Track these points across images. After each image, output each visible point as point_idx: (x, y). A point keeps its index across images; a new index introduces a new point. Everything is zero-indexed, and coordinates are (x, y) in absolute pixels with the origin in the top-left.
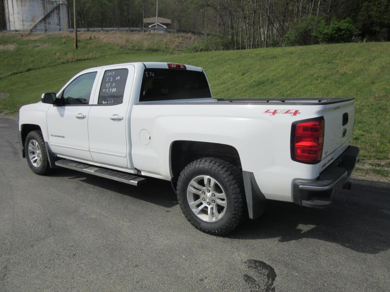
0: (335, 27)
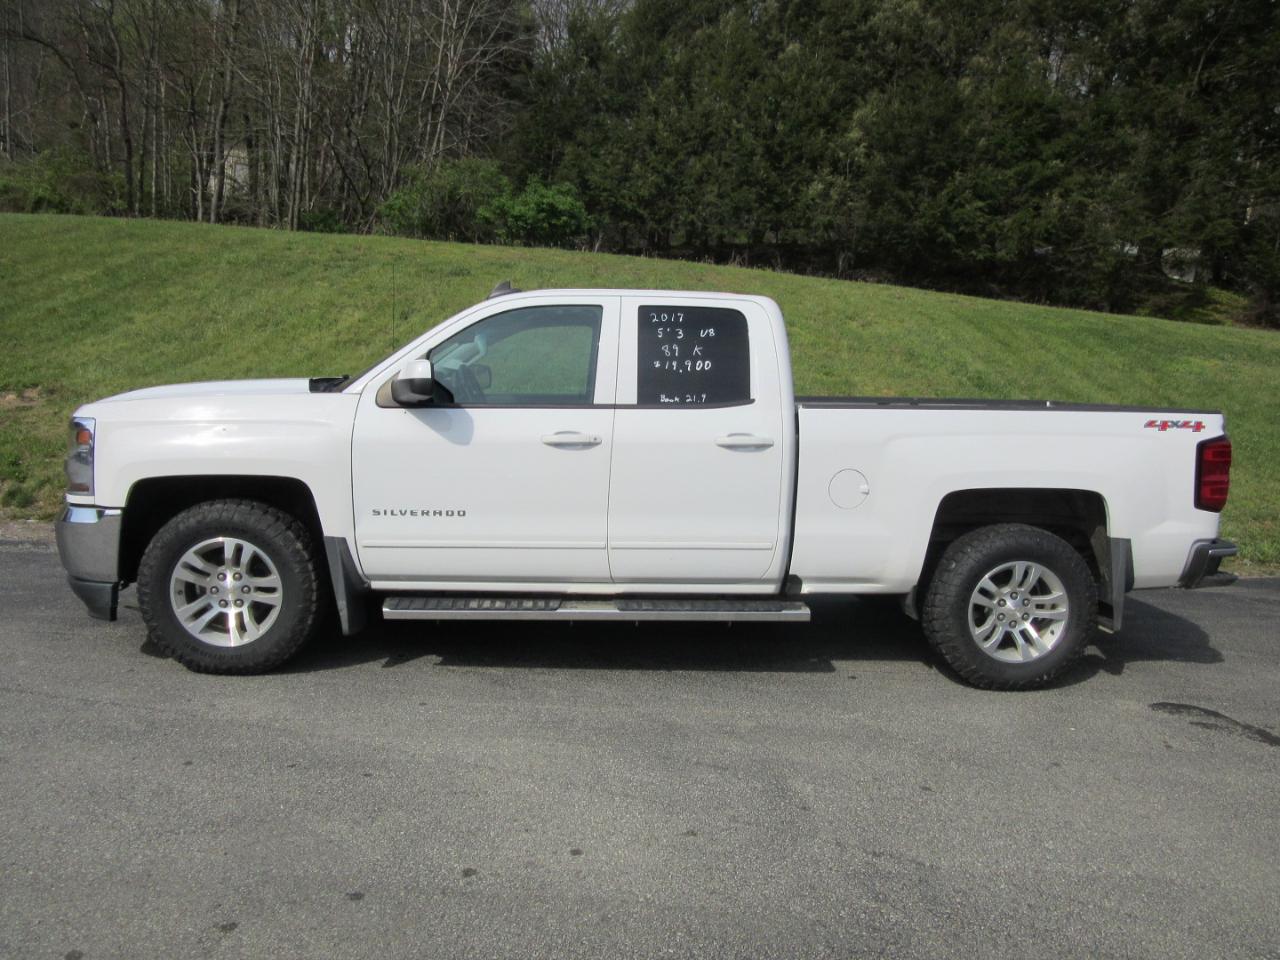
0: (543, 204)
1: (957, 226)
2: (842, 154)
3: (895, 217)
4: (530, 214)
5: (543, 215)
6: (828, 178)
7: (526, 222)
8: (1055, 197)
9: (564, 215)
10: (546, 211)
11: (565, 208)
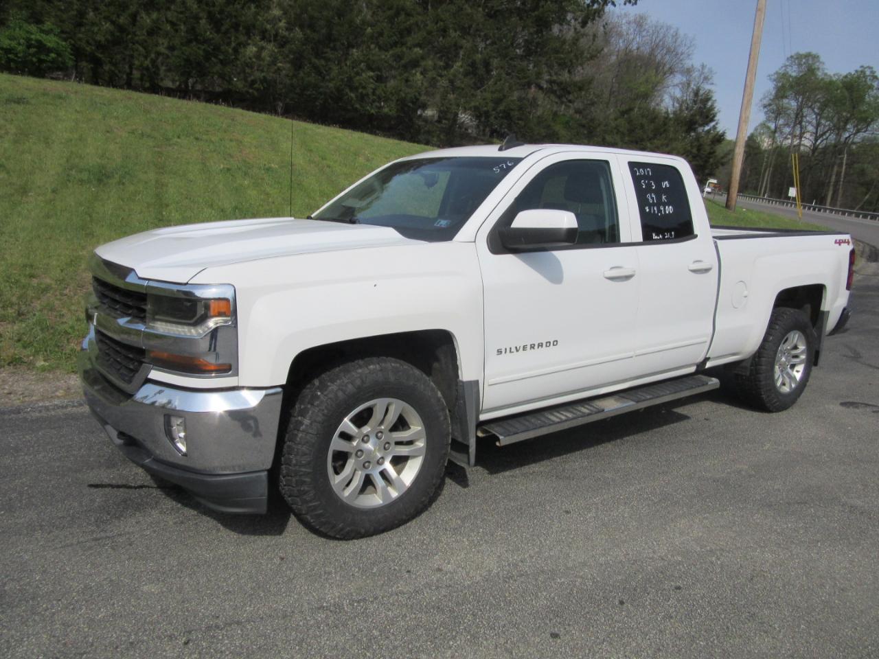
0: (31, 40)
1: (357, 88)
2: (268, 27)
3: (313, 78)
4: (20, 48)
5: (33, 50)
6: (259, 43)
7: (16, 55)
8: (418, 74)
9: (52, 52)
10: (35, 47)
11: (52, 46)
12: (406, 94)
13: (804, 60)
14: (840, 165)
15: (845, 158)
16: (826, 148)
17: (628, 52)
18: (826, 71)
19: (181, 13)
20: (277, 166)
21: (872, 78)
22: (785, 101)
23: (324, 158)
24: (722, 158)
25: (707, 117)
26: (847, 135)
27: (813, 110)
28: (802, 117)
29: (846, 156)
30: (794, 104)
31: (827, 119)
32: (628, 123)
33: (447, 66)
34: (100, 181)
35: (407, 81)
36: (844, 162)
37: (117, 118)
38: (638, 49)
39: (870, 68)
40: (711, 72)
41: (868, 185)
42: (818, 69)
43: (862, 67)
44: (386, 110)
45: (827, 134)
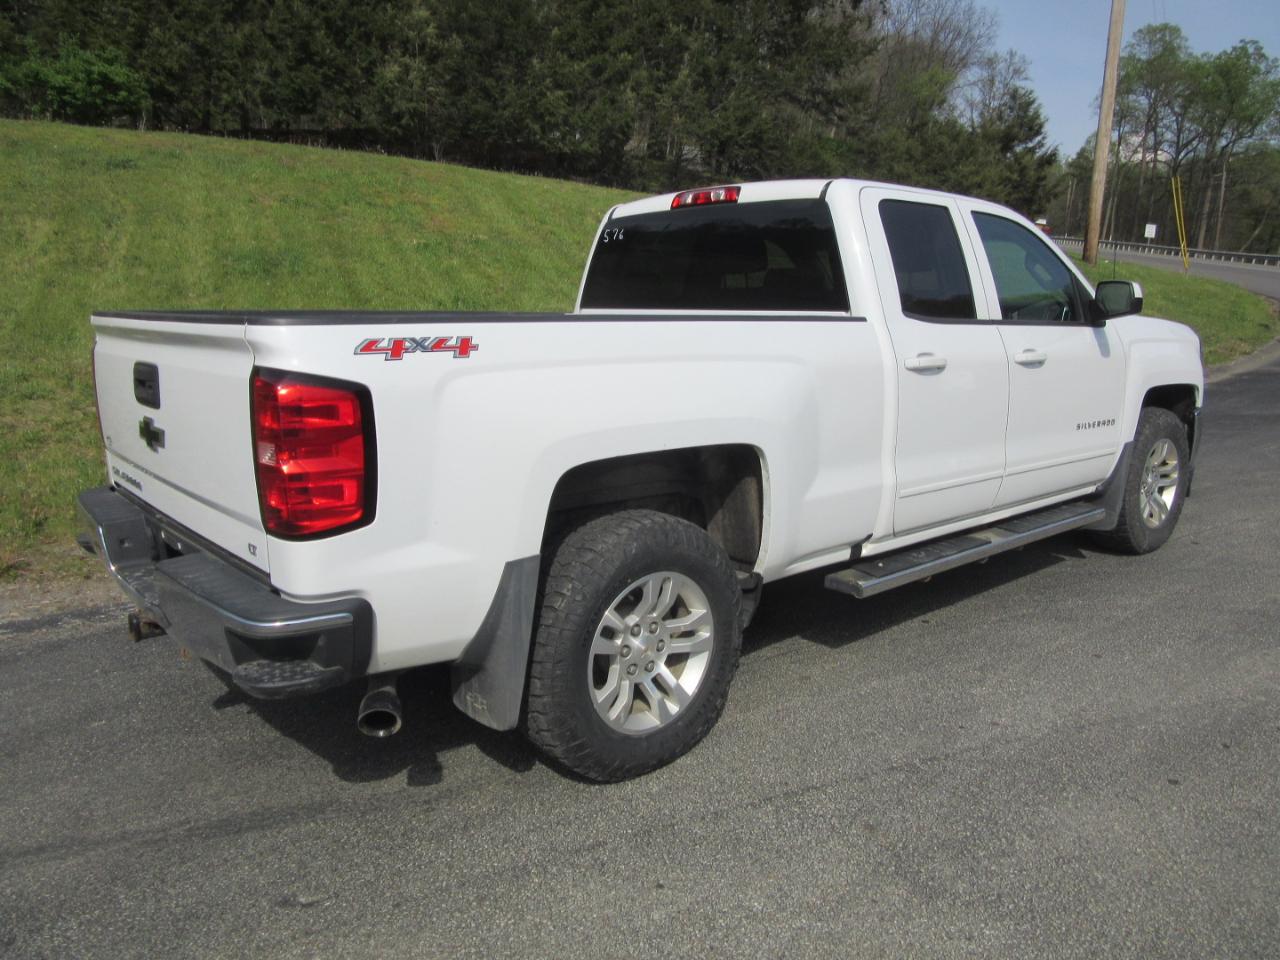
1: (542, 117)
2: (412, 34)
3: (482, 106)
4: (79, 86)
5: (96, 88)
6: (401, 59)
7: (74, 96)
8: (628, 90)
9: (121, 89)
10: (99, 83)
11: (121, 81)
12: (613, 121)
13: (1158, 36)
14: (1217, 188)
15: (1224, 178)
16: (1193, 163)
17: (900, 39)
18: (1190, 51)
19: (284, 21)
20: (486, 237)
21: (1257, 57)
22: (1132, 97)
23: (543, 222)
24: (1055, 186)
25: (1031, 129)
26: (1223, 142)
27: (1172, 109)
28: (1157, 120)
29: (1225, 173)
30: (1144, 101)
31: (1192, 120)
32: (922, 144)
33: (670, 78)
34: (266, 271)
35: (613, 101)
36: (1223, 183)
37: (256, 180)
38: (915, 33)
39: (1254, 42)
40: (1024, 61)
41: (1257, 215)
42: (1179, 47)
43: (1241, 41)
44: (585, 146)
45: (1195, 143)
